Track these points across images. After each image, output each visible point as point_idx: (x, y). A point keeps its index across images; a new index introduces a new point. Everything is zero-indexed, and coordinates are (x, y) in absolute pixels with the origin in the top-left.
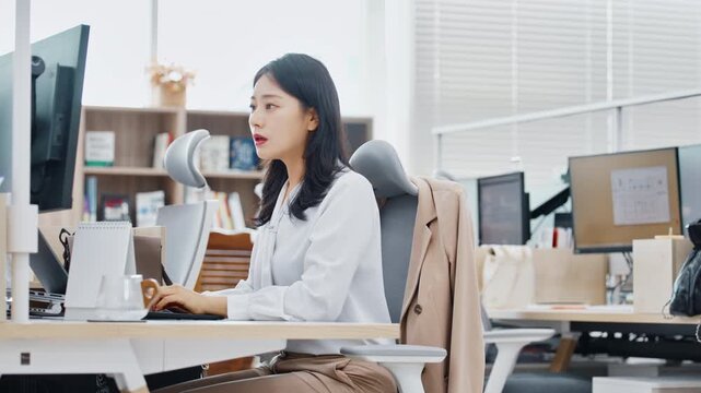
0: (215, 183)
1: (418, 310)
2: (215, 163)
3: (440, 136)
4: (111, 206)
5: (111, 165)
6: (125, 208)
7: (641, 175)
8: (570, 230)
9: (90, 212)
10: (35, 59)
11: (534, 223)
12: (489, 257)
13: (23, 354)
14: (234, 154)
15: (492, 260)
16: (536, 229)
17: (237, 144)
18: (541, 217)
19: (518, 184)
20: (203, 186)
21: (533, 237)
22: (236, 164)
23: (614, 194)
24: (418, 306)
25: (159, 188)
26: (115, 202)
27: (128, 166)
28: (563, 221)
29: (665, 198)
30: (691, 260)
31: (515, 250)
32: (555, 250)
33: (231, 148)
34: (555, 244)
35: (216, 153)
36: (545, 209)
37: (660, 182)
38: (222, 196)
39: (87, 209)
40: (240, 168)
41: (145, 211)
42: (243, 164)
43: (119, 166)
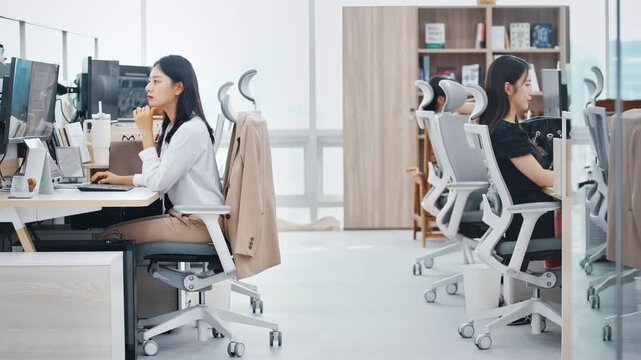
2: (521, 42)
5: (443, 47)
14: (534, 35)
17: (537, 28)
22: (536, 42)
33: (532, 31)
35: (521, 34)
39: (423, 77)
41: (467, 78)
42: (541, 42)
43: (449, 47)
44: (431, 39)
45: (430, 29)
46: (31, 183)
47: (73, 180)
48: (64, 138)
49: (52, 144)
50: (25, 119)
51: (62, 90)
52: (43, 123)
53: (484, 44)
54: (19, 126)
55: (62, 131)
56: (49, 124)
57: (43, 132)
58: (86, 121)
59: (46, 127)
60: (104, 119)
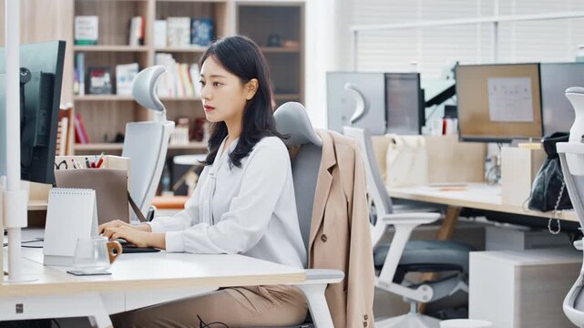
0: (179, 57)
1: (324, 238)
2: (179, 39)
3: (356, 32)
4: (96, 75)
5: (95, 43)
6: (107, 78)
7: (511, 83)
8: (456, 121)
9: (79, 82)
10: (23, 70)
11: (428, 111)
12: (391, 144)
13: (17, 305)
14: (194, 32)
15: (394, 148)
16: (430, 115)
17: (196, 23)
18: (434, 107)
19: (415, 83)
20: (162, 110)
21: (427, 123)
22: (196, 40)
23: (490, 97)
24: (324, 236)
25: (135, 61)
26: (99, 72)
27: (110, 44)
28: (451, 112)
29: (530, 102)
30: (545, 167)
31: (413, 139)
32: (444, 137)
33: (192, 27)
34: (444, 132)
35: (179, 31)
36: (437, 100)
37: (526, 90)
38: (184, 66)
39: (77, 79)
40: (198, 43)
41: (123, 79)
42: (201, 39)
43: (102, 44)
44: (80, 34)
45: (80, 22)
53: (142, 41)
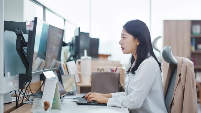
1: (173, 104)
46: (46, 105)
47: (71, 93)
48: (66, 70)
49: (59, 73)
50: (44, 59)
51: (64, 44)
52: (54, 61)
54: (42, 62)
55: (65, 66)
56: (58, 62)
57: (54, 67)
58: (78, 61)
59: (56, 64)
60: (87, 59)
